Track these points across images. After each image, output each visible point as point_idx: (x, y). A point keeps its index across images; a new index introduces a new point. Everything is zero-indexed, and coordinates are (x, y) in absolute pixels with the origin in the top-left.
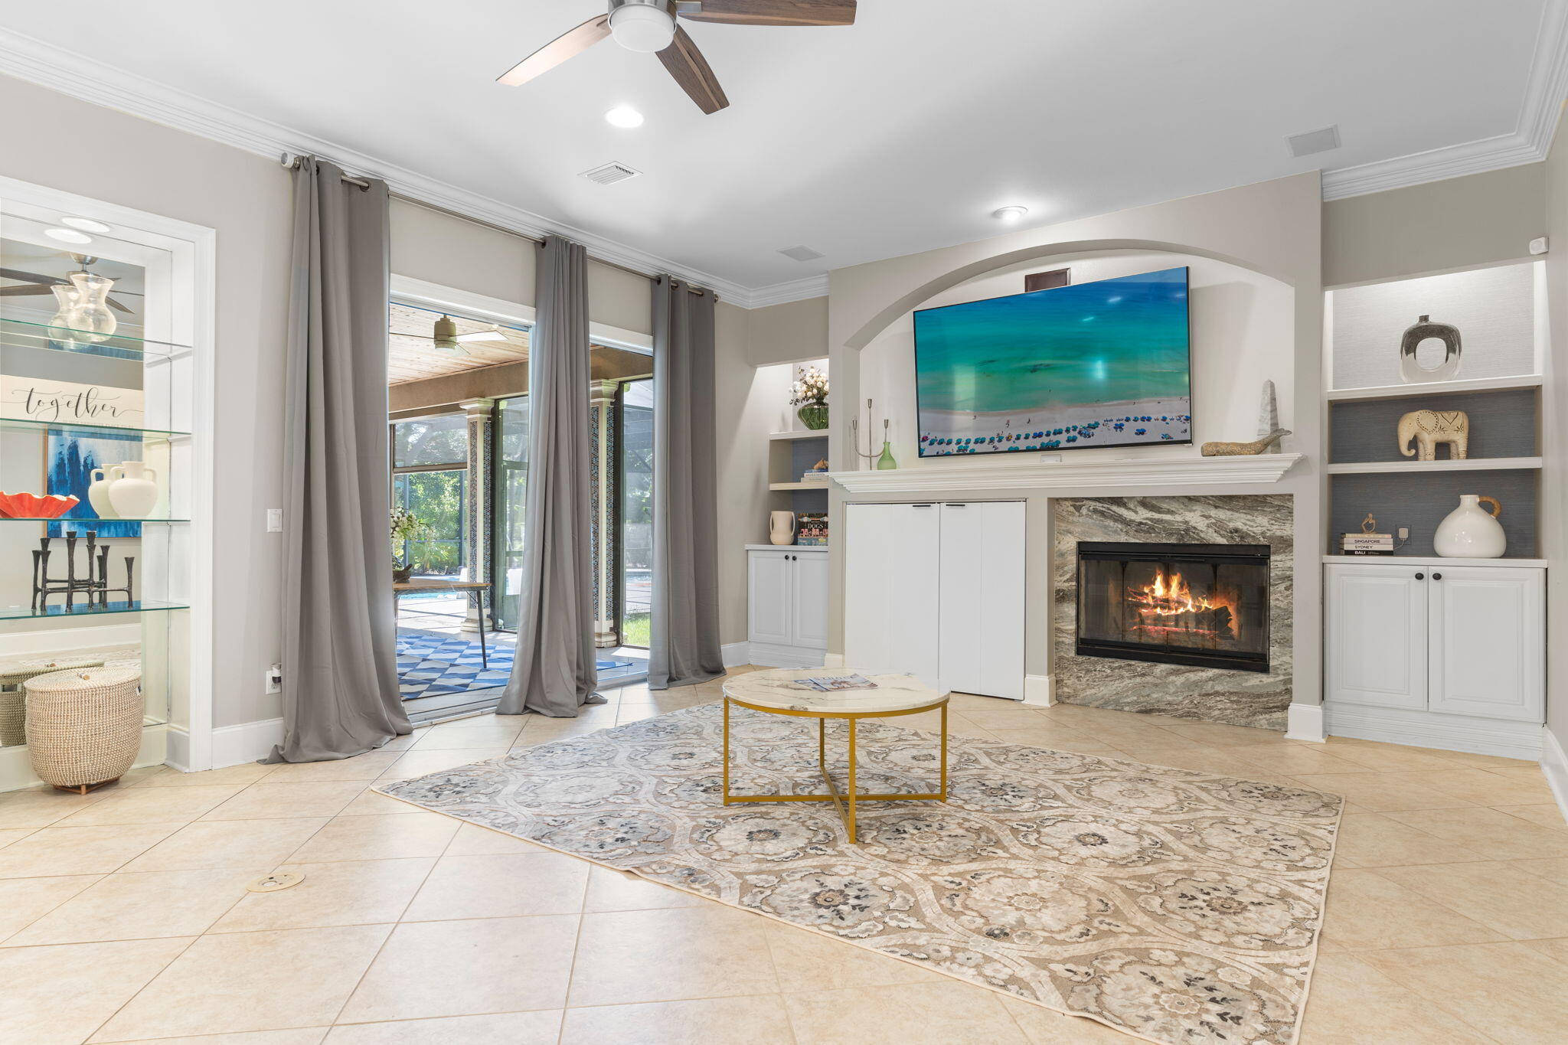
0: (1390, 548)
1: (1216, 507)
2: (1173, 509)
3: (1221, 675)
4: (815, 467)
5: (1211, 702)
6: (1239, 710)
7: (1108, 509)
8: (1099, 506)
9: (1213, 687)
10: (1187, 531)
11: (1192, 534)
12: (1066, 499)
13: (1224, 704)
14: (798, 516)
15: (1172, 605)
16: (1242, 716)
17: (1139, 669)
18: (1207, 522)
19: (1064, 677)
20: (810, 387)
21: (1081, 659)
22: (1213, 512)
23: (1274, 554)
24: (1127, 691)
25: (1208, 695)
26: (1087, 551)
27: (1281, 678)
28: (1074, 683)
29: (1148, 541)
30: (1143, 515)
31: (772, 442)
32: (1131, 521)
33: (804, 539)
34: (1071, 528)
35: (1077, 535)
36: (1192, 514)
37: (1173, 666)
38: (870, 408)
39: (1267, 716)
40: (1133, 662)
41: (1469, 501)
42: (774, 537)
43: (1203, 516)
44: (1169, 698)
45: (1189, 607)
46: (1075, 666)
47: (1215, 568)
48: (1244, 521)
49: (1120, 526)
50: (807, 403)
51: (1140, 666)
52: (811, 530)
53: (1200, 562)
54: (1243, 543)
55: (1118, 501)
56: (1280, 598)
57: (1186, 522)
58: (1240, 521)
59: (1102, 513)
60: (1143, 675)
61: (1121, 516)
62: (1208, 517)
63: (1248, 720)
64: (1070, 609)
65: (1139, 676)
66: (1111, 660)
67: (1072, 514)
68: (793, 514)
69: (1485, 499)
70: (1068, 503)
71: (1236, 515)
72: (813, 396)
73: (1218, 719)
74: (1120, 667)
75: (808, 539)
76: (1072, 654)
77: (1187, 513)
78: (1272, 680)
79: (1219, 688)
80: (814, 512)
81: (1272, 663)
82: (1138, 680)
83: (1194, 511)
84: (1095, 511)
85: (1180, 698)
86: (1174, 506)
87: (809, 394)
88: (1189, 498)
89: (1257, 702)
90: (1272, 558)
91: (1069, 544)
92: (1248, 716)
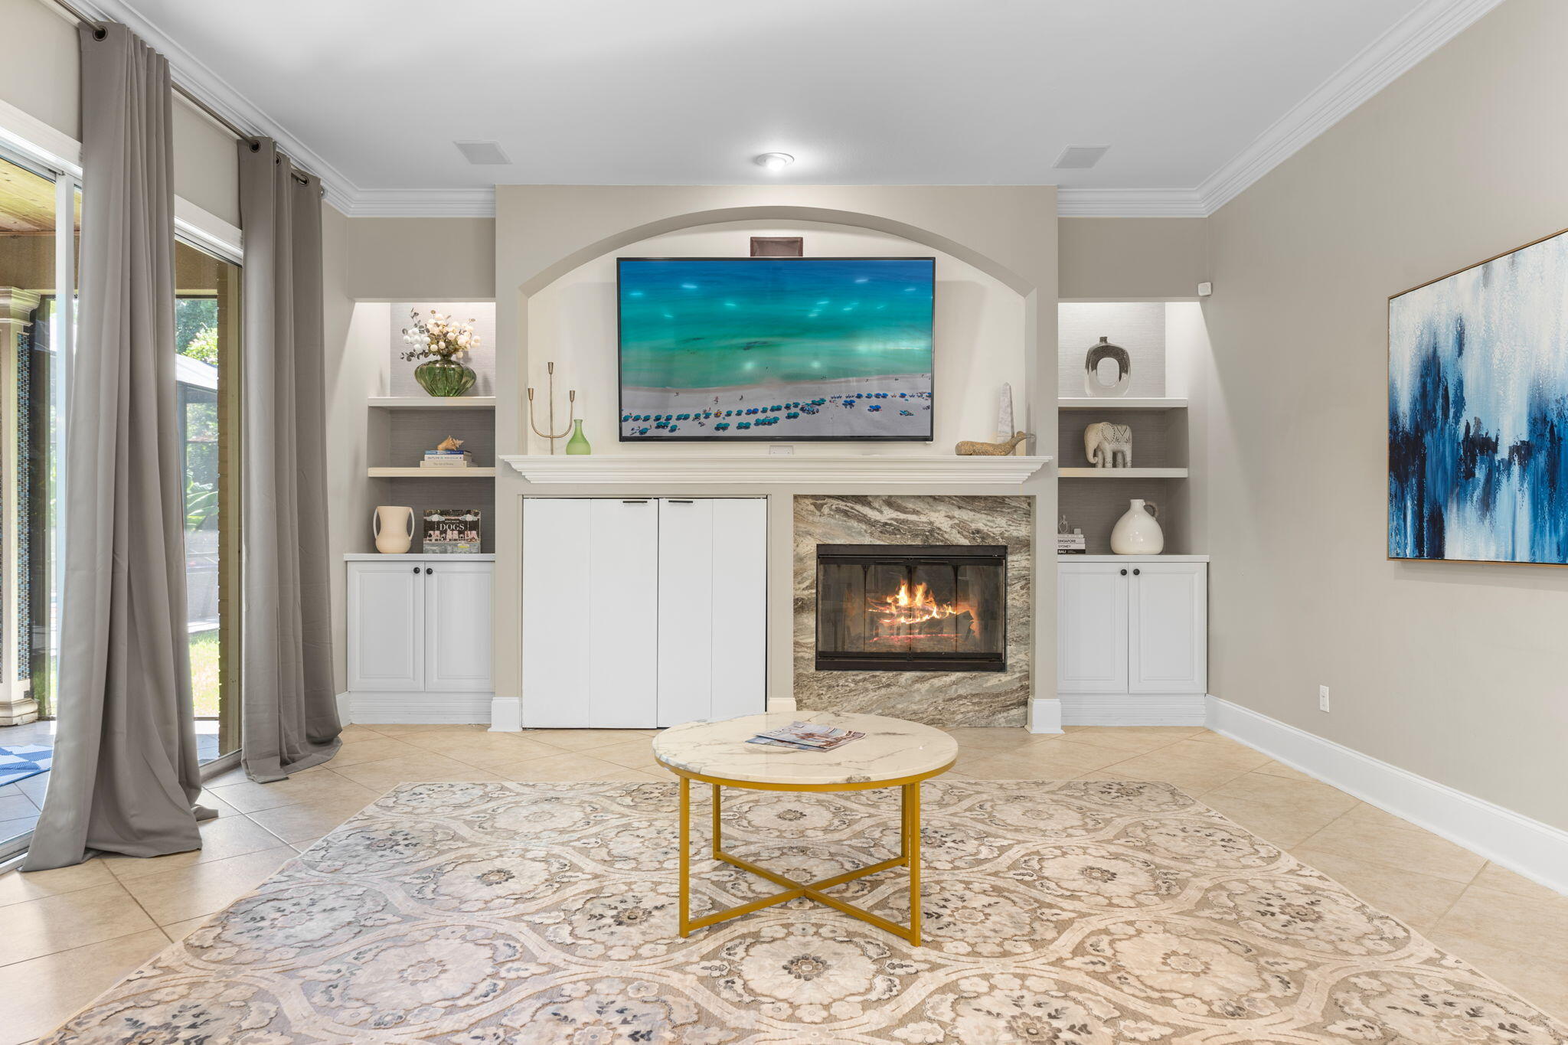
0: (1083, 547)
1: (960, 508)
2: (919, 509)
3: (964, 678)
4: (440, 447)
5: (953, 706)
6: (980, 711)
7: (852, 508)
8: (842, 505)
9: (956, 690)
10: (931, 531)
11: (936, 535)
12: (806, 497)
13: (968, 707)
14: (421, 514)
15: (917, 613)
16: (983, 717)
17: (884, 680)
18: (951, 522)
19: (804, 696)
20: (435, 339)
21: (822, 674)
22: (957, 513)
23: (1011, 554)
24: (871, 705)
25: (951, 699)
26: (827, 556)
27: (1018, 675)
28: (815, 701)
29: (893, 543)
30: (888, 515)
31: (373, 410)
32: (876, 521)
33: (433, 545)
34: (812, 529)
35: (818, 537)
36: (937, 514)
37: (918, 674)
38: (551, 374)
39: (1005, 714)
40: (877, 673)
41: (1138, 504)
42: (382, 542)
43: (948, 516)
44: (915, 707)
45: (935, 614)
46: (815, 683)
47: (956, 570)
48: (985, 522)
49: (864, 527)
50: (427, 360)
51: (885, 676)
52: (445, 532)
53: (943, 564)
54: (984, 544)
55: (862, 500)
56: (1017, 598)
57: (931, 523)
58: (981, 521)
59: (846, 513)
60: (888, 686)
61: (865, 516)
62: (951, 518)
63: (988, 721)
64: (810, 620)
65: (884, 687)
66: (855, 672)
67: (813, 514)
68: (411, 510)
69: (1149, 503)
70: (808, 501)
71: (978, 516)
72: (438, 352)
73: (961, 723)
74: (865, 680)
75: (440, 545)
76: (812, 670)
77: (932, 514)
78: (1009, 678)
79: (961, 692)
80: (450, 508)
81: (1009, 662)
82: (883, 691)
83: (939, 511)
84: (838, 510)
85: (925, 706)
86: (919, 506)
87: (434, 347)
88: (934, 498)
89: (996, 702)
90: (1010, 558)
91: (809, 547)
92: (988, 716)
